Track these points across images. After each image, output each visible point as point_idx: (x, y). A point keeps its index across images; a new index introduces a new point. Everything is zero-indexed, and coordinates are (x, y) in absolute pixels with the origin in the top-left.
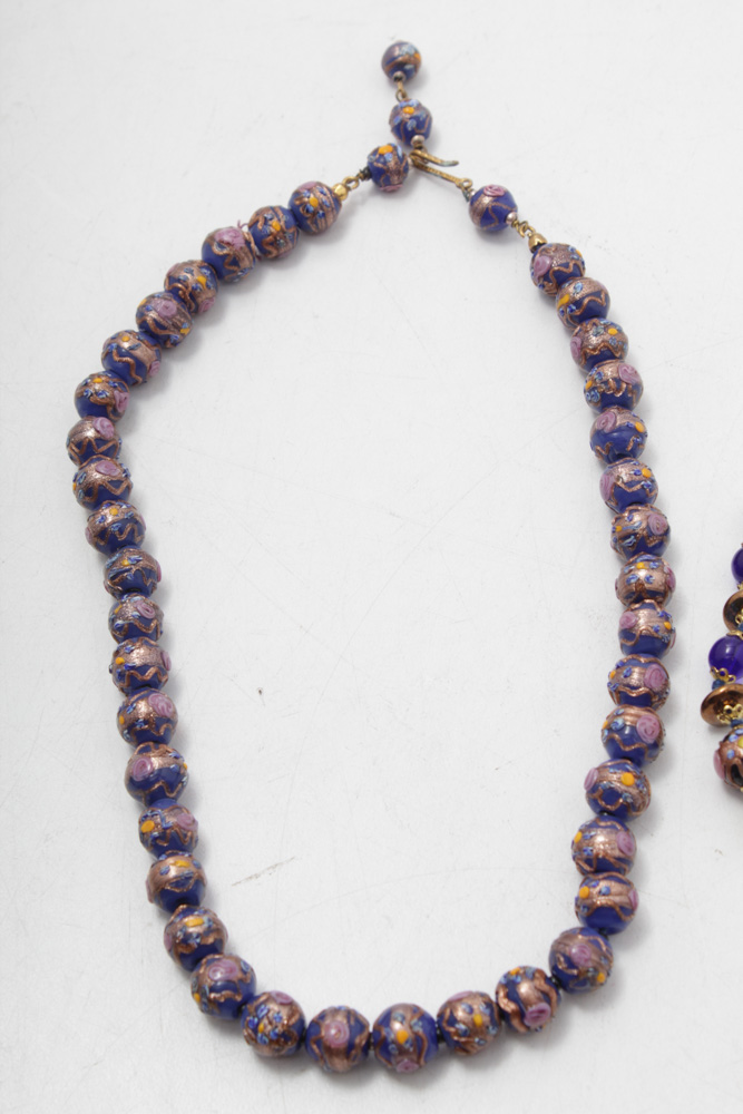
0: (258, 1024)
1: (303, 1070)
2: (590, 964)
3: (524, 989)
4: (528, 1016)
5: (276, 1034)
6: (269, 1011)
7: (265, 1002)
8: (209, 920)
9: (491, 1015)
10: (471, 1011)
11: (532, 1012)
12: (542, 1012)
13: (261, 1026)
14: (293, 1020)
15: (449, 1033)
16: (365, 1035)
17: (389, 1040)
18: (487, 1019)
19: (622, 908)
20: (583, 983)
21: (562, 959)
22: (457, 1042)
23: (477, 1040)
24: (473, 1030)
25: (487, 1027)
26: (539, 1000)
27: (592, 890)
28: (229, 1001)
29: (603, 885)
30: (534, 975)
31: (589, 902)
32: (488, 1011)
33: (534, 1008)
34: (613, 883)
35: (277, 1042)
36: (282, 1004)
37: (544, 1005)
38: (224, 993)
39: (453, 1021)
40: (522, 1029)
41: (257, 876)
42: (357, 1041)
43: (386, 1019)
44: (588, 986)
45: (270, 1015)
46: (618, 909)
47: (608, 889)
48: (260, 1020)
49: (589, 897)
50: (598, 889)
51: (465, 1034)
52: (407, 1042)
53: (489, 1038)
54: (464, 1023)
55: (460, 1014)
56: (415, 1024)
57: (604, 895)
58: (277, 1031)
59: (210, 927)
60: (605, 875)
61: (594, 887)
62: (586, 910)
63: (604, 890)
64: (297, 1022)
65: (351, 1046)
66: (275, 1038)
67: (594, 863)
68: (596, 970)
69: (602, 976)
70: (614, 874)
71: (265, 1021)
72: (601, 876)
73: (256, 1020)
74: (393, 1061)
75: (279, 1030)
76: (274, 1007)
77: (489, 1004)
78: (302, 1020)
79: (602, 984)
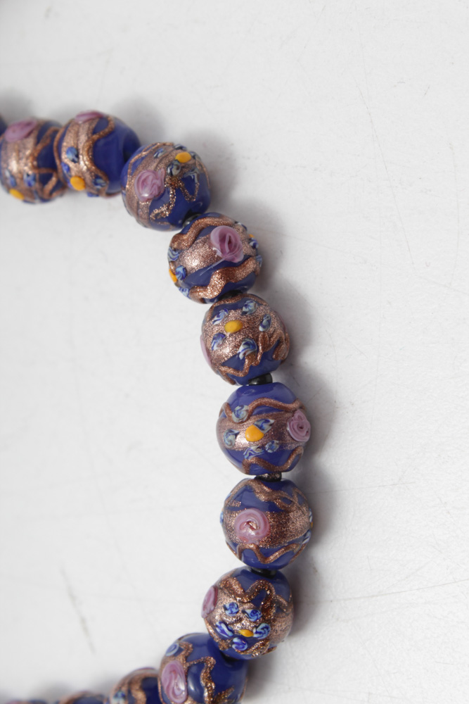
0: (241, 637)
1: (315, 571)
2: (161, 172)
3: (194, 262)
4: (228, 257)
5: (254, 612)
6: (223, 622)
7: (214, 627)
8: (116, 696)
9: (228, 308)
10: (221, 336)
11: (223, 251)
12: (222, 239)
13: (244, 633)
14: (236, 587)
15: (251, 368)
16: (255, 486)
17: (259, 452)
18: (232, 313)
19: (94, 132)
20: (189, 182)
21: (157, 211)
22: (264, 356)
23: (261, 329)
24: (249, 333)
25: (244, 313)
26: (207, 242)
27: (73, 173)
28: (213, 677)
29: (66, 158)
30: (175, 250)
31: (88, 176)
32: (223, 313)
33: (216, 248)
34: (65, 144)
35: (265, 611)
36: (215, 603)
37: (214, 235)
38: (203, 683)
39: (234, 362)
40: (251, 266)
41: (83, 621)
42: (263, 498)
43: (235, 455)
44: (194, 175)
45: (228, 620)
46: (96, 137)
47: (70, 150)
48: (235, 634)
49: (81, 176)
50: (71, 165)
51: (252, 345)
52: (261, 428)
53: (261, 311)
54: (237, 346)
55: (227, 351)
56: (238, 416)
57: (77, 156)
58: (249, 611)
59: (124, 696)
60: (56, 155)
61: (69, 169)
62: (100, 181)
63: (71, 156)
64: (240, 582)
65: (271, 507)
66: (259, 614)
67: (44, 171)
68: (171, 164)
69: (179, 156)
70: (55, 144)
71: (237, 627)
72: (58, 162)
73: (236, 640)
74: (290, 446)
75: (248, 608)
76: (218, 614)
77: (214, 312)
78: (238, 575)
79: (194, 157)
